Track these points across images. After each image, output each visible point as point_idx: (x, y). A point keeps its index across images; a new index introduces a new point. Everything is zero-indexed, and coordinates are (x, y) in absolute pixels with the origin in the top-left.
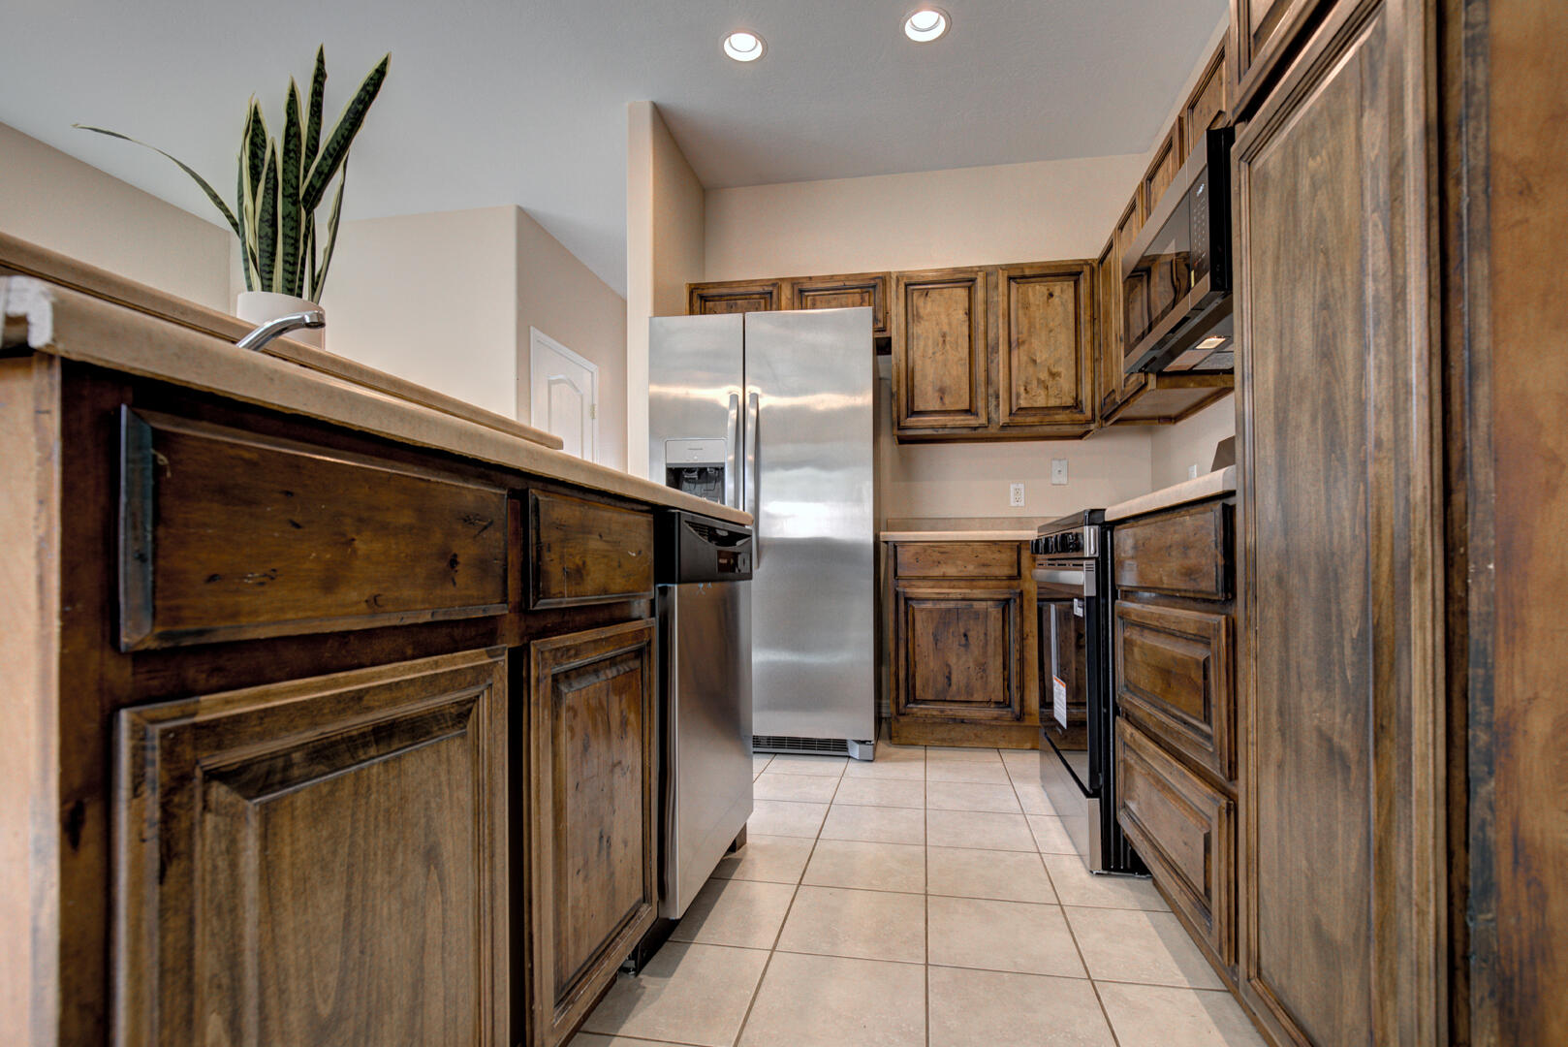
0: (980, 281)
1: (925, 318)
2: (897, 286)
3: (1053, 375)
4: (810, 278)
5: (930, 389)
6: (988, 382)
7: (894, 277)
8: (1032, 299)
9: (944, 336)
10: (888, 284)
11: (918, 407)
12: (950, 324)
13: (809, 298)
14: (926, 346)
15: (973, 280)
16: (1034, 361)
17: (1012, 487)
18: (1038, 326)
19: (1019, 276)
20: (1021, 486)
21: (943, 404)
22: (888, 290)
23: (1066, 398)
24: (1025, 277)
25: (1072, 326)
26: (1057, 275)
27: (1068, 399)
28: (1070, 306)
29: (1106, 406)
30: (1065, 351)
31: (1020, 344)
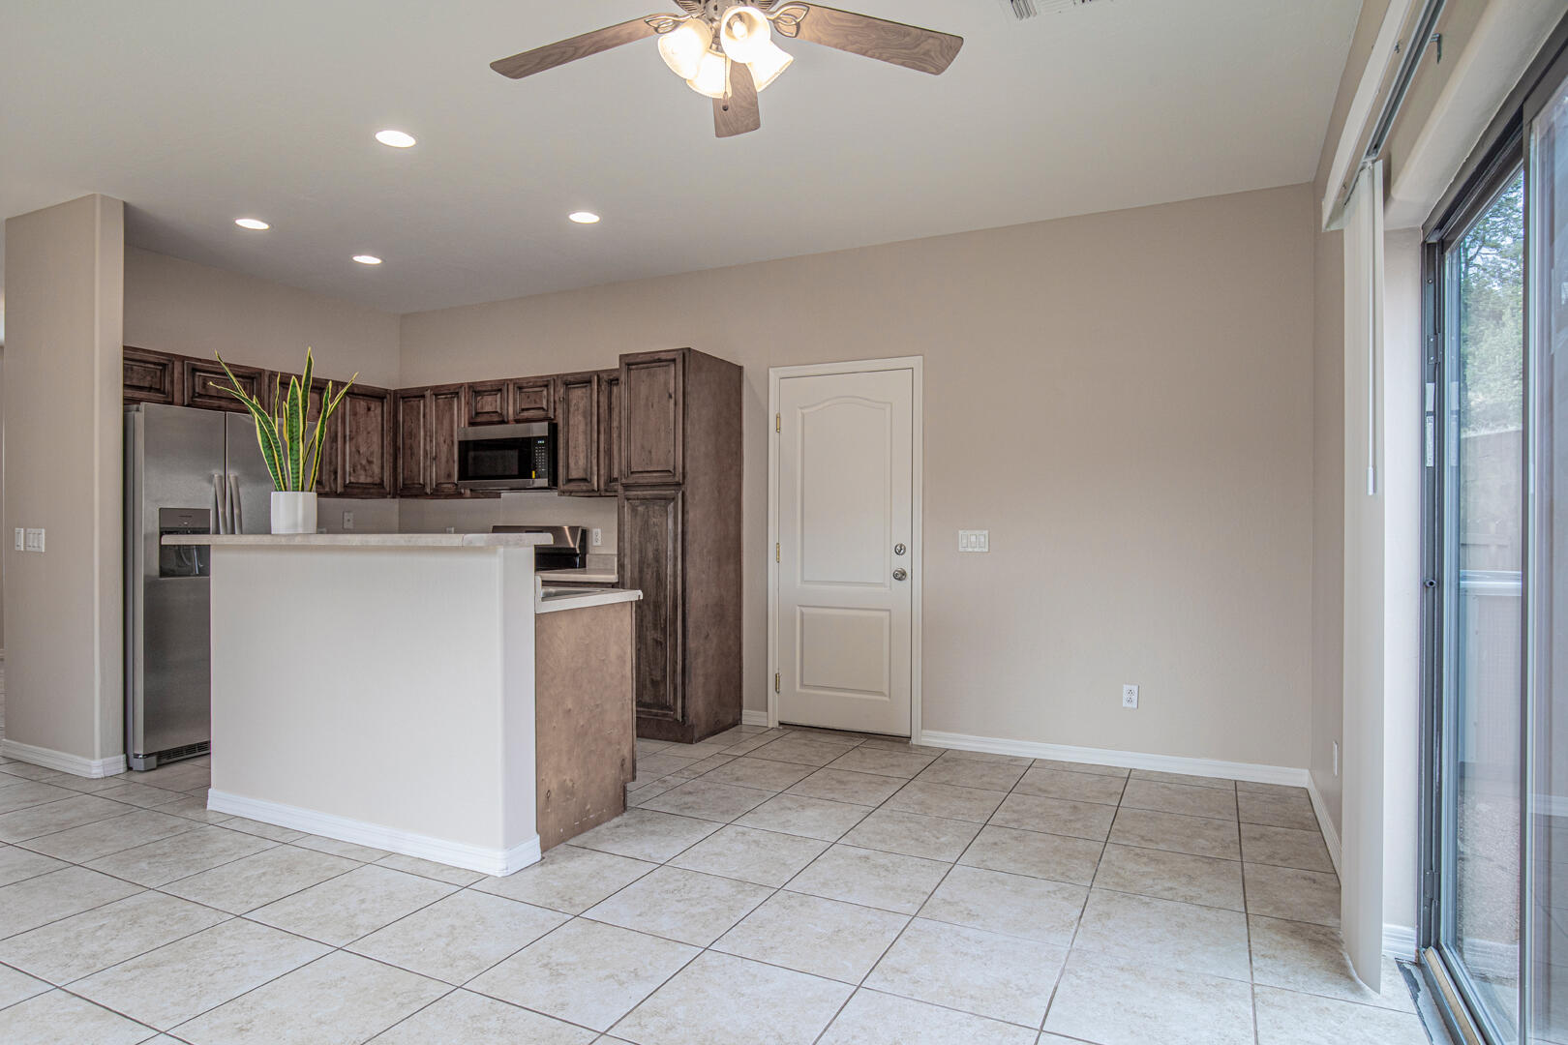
2: (270, 382)
3: (369, 462)
4: (200, 360)
8: (358, 411)
10: (262, 378)
13: (201, 377)
16: (359, 452)
18: (361, 428)
22: (262, 384)
23: (376, 478)
24: (356, 394)
25: (380, 432)
26: (372, 397)
27: (377, 480)
28: (380, 419)
29: (407, 489)
30: (376, 448)
31: (351, 439)
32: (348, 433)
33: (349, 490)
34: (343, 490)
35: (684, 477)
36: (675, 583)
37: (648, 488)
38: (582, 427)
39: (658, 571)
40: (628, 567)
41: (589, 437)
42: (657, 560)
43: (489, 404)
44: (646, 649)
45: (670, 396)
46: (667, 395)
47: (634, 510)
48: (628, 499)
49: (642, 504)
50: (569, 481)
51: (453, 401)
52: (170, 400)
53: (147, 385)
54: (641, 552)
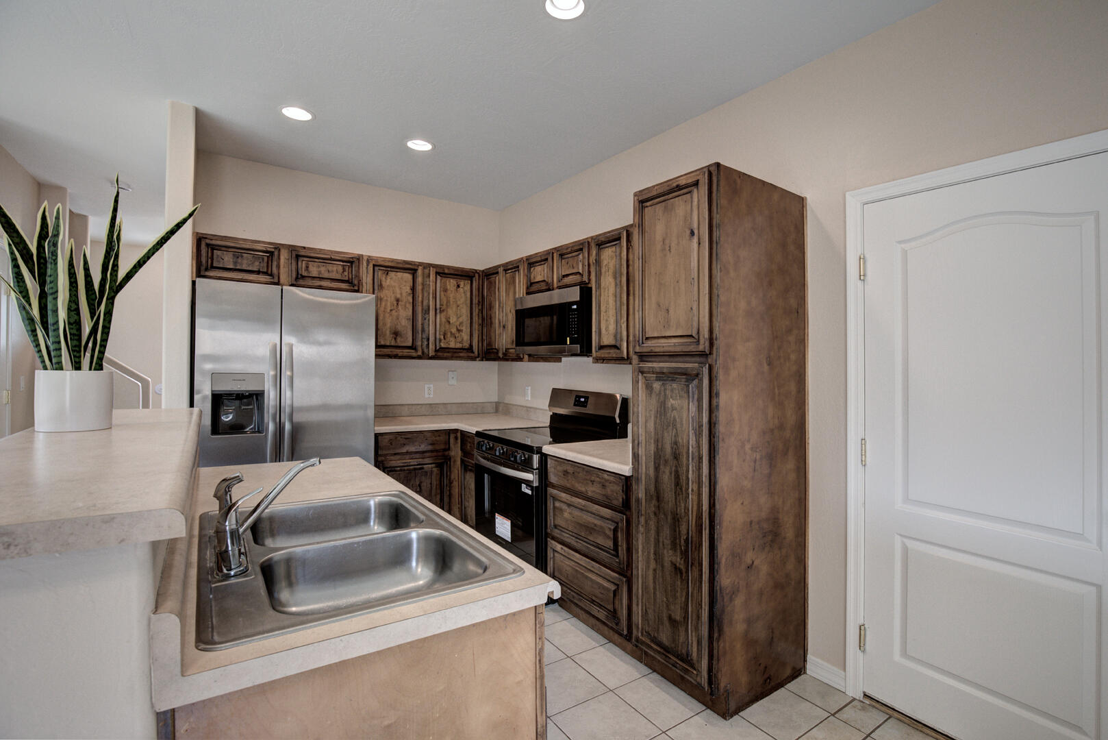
0: (420, 272)
1: (386, 288)
2: (368, 265)
3: (459, 331)
4: (304, 248)
5: (388, 332)
6: (423, 330)
7: (365, 258)
8: (448, 287)
9: (398, 300)
10: (361, 262)
11: (380, 343)
12: (401, 294)
13: (304, 262)
14: (386, 305)
15: (416, 270)
16: (449, 322)
17: (426, 386)
18: (451, 302)
19: (443, 272)
20: (432, 386)
21: (396, 342)
22: (361, 266)
23: (465, 344)
24: (445, 274)
25: (469, 305)
26: (461, 276)
27: (466, 345)
28: (469, 294)
29: (489, 354)
30: (465, 318)
31: (441, 312)
32: (438, 306)
33: (439, 354)
34: (434, 354)
35: (711, 344)
36: (700, 495)
37: (667, 358)
38: (612, 290)
39: (677, 472)
40: (643, 459)
41: (618, 299)
42: (676, 456)
43: (540, 273)
44: (663, 571)
45: (692, 233)
46: (688, 232)
47: (649, 387)
48: (642, 373)
49: (658, 379)
50: (601, 347)
51: (515, 274)
52: (276, 280)
53: (255, 269)
54: (657, 441)
